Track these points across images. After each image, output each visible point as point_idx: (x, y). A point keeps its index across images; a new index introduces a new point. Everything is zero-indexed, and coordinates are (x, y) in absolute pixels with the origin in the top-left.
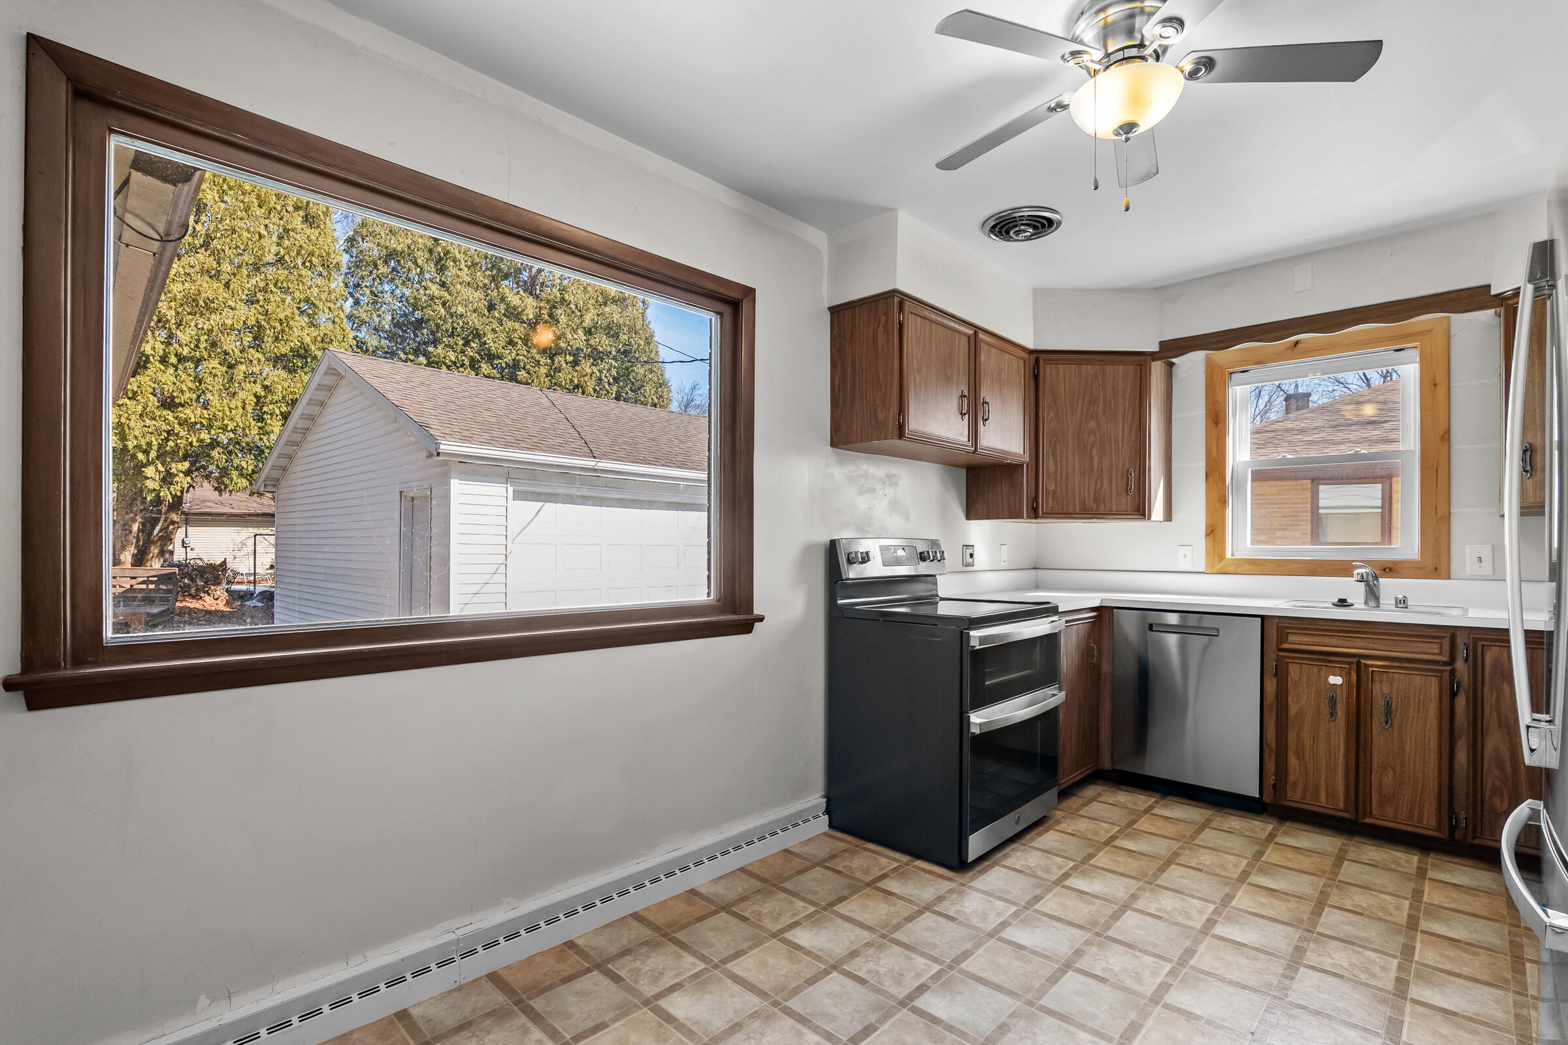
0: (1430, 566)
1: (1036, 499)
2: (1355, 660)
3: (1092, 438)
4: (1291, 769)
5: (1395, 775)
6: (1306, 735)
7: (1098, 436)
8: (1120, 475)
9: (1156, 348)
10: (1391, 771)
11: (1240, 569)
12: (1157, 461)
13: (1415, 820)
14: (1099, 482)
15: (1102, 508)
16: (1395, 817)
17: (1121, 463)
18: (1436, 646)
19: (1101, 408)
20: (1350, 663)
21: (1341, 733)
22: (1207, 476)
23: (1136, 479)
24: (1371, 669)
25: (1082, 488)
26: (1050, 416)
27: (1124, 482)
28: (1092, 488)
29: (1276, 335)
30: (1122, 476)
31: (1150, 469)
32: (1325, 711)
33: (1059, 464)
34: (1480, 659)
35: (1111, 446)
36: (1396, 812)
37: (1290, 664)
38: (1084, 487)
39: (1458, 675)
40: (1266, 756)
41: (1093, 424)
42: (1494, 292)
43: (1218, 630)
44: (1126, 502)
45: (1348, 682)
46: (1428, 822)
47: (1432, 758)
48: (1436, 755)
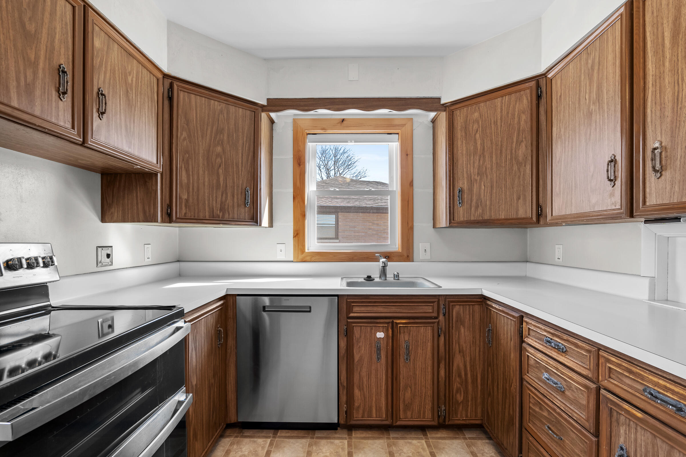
0: (406, 255)
1: (170, 206)
2: (391, 320)
3: (219, 160)
4: (356, 398)
5: (411, 390)
6: (364, 373)
7: (223, 159)
8: (240, 191)
9: (264, 103)
10: (410, 389)
11: (313, 259)
12: (265, 185)
13: (422, 417)
14: (224, 195)
15: (226, 216)
16: (412, 418)
17: (241, 182)
18: (431, 308)
19: (225, 138)
20: (388, 323)
21: (384, 369)
22: (294, 198)
23: (251, 196)
24: (399, 325)
25: (211, 199)
26: (183, 136)
27: (243, 196)
28: (219, 200)
29: (337, 107)
30: (241, 192)
31: (260, 189)
32: (375, 356)
33: (191, 177)
34: (451, 313)
35: (233, 168)
36: (412, 414)
37: (354, 327)
38: (213, 198)
39: (440, 324)
40: (341, 393)
41: (219, 149)
42: (443, 102)
43: (310, 307)
44: (244, 212)
45: (387, 336)
46: (428, 418)
47: (429, 377)
48: (431, 375)
